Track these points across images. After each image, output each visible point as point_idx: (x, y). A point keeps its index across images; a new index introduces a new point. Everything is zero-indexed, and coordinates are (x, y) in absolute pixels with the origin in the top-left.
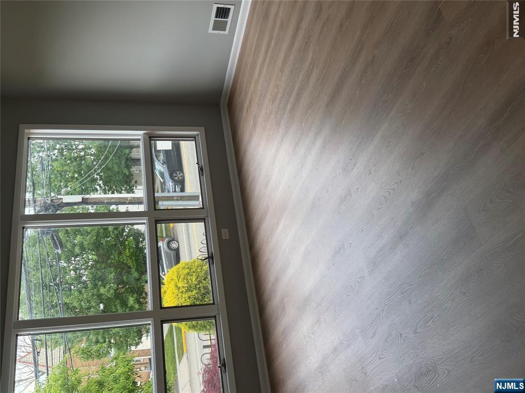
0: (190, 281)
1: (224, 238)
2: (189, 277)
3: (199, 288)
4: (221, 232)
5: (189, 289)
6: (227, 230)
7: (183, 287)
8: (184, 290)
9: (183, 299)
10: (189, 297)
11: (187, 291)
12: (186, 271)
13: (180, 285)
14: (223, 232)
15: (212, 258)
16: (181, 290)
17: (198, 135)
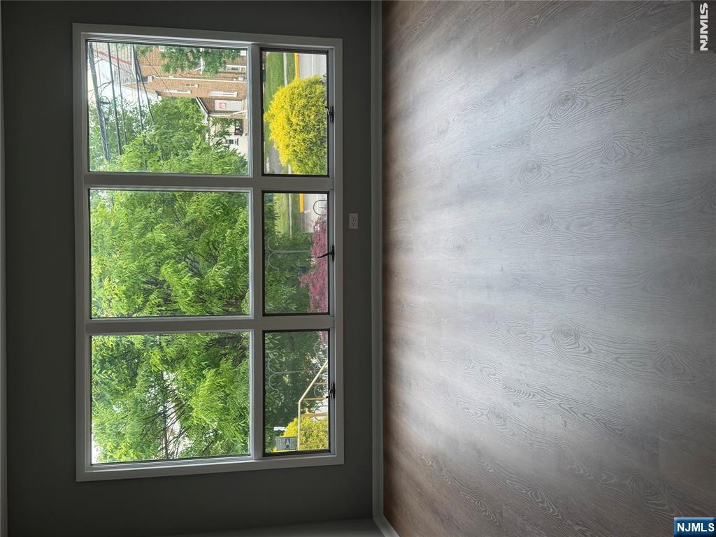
0: (307, 118)
1: (351, 227)
2: (306, 112)
3: (318, 129)
4: (348, 217)
5: (305, 129)
6: (356, 215)
7: (297, 124)
8: (298, 128)
9: (296, 141)
10: (304, 140)
11: (301, 131)
12: (304, 101)
13: (294, 120)
14: (350, 218)
15: (333, 253)
16: (294, 127)
17: (332, 49)
